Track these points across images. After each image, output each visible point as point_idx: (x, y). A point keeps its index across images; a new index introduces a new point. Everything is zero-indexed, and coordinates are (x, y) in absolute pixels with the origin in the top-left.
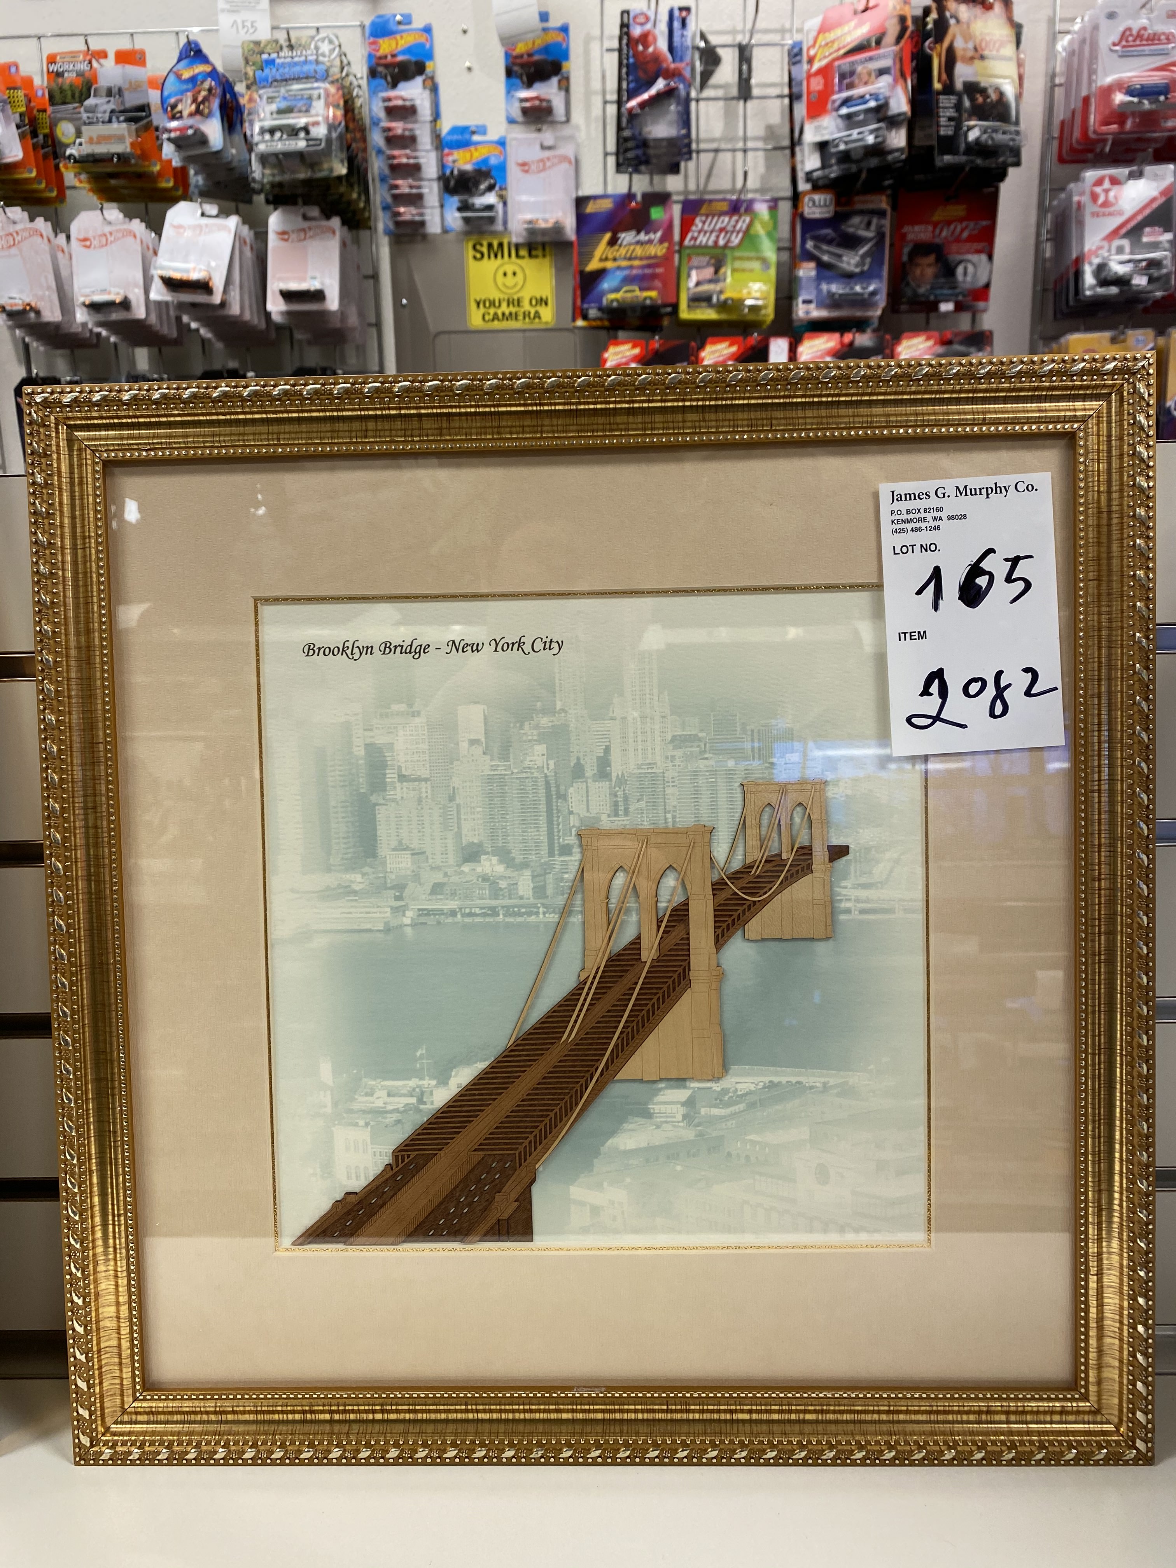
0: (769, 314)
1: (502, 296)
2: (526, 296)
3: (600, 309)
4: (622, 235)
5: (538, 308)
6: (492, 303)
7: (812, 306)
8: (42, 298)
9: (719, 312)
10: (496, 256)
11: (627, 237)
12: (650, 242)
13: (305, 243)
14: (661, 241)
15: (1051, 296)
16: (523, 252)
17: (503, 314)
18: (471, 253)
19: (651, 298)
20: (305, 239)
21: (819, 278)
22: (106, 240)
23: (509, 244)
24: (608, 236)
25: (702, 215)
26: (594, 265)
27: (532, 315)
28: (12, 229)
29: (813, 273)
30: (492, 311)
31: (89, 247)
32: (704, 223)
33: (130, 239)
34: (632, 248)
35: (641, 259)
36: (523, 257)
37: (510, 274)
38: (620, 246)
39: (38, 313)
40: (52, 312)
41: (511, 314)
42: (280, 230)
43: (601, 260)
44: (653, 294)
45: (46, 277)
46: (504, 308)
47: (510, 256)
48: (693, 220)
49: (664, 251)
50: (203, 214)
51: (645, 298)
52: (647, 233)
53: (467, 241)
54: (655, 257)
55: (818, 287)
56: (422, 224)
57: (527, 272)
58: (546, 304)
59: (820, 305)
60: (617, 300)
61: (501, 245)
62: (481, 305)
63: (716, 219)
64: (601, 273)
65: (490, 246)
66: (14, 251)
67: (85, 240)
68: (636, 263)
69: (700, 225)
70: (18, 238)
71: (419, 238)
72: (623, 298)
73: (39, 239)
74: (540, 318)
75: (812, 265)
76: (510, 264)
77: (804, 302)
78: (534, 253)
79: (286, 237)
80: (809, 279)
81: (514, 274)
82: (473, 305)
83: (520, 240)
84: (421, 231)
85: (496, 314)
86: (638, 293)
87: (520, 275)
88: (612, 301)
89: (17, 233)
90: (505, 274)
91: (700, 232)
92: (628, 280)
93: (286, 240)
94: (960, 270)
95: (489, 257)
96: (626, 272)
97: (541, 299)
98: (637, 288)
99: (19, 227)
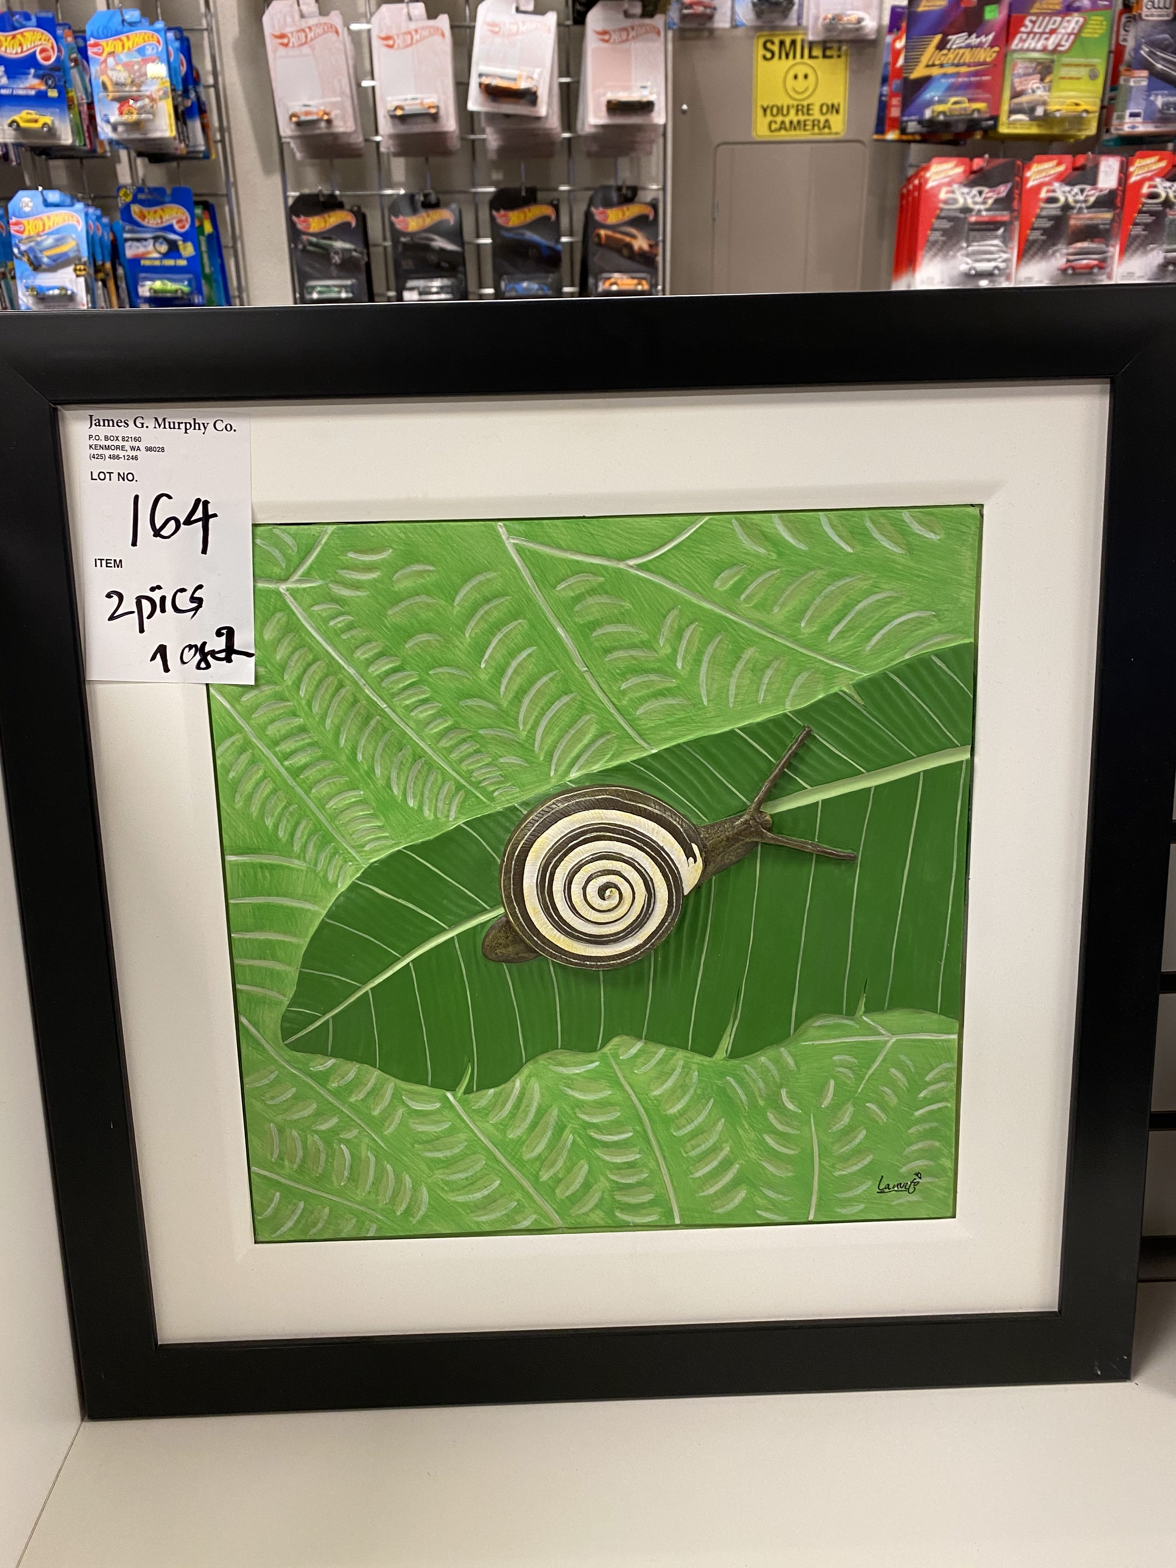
1: (791, 102)
2: (816, 101)
3: (920, 122)
4: (952, 38)
5: (829, 116)
6: (780, 110)
7: (1139, 119)
8: (334, 105)
9: (1039, 126)
10: (787, 56)
11: (957, 40)
12: (980, 45)
13: (626, 45)
14: (992, 46)
16: (817, 52)
17: (791, 122)
18: (761, 52)
19: (979, 111)
20: (627, 40)
21: (1150, 89)
22: (411, 39)
23: (803, 41)
24: (938, 37)
25: (1033, 14)
26: (918, 73)
27: (821, 125)
28: (304, 24)
29: (1145, 83)
30: (779, 119)
31: (391, 47)
32: (1034, 22)
33: (438, 38)
34: (961, 51)
35: (969, 65)
36: (816, 57)
37: (801, 77)
38: (949, 50)
39: (329, 122)
40: (345, 122)
41: (799, 122)
42: (600, 28)
43: (927, 66)
44: (981, 106)
45: (340, 81)
46: (793, 116)
47: (802, 56)
48: (1023, 19)
49: (994, 55)
50: (518, 10)
51: (974, 111)
52: (977, 37)
53: (758, 37)
54: (984, 63)
55: (1147, 99)
56: (710, 17)
57: (819, 73)
58: (837, 112)
59: (1149, 118)
60: (944, 113)
61: (793, 43)
62: (768, 112)
63: (1047, 18)
64: (925, 81)
65: (782, 43)
66: (306, 49)
67: (388, 38)
68: (963, 69)
69: (1030, 25)
70: (311, 35)
71: (706, 34)
72: (950, 110)
73: (334, 36)
74: (829, 128)
75: (1145, 73)
76: (801, 65)
77: (1132, 115)
78: (828, 53)
79: (606, 37)
80: (1139, 88)
81: (806, 77)
82: (760, 112)
83: (817, 39)
84: (708, 25)
85: (783, 122)
86: (966, 105)
87: (811, 77)
88: (940, 113)
89: (310, 28)
90: (796, 77)
91: (1029, 33)
92: (954, 89)
93: (607, 41)
95: (780, 57)
96: (952, 80)
97: (833, 106)
98: (965, 99)
99: (312, 22)
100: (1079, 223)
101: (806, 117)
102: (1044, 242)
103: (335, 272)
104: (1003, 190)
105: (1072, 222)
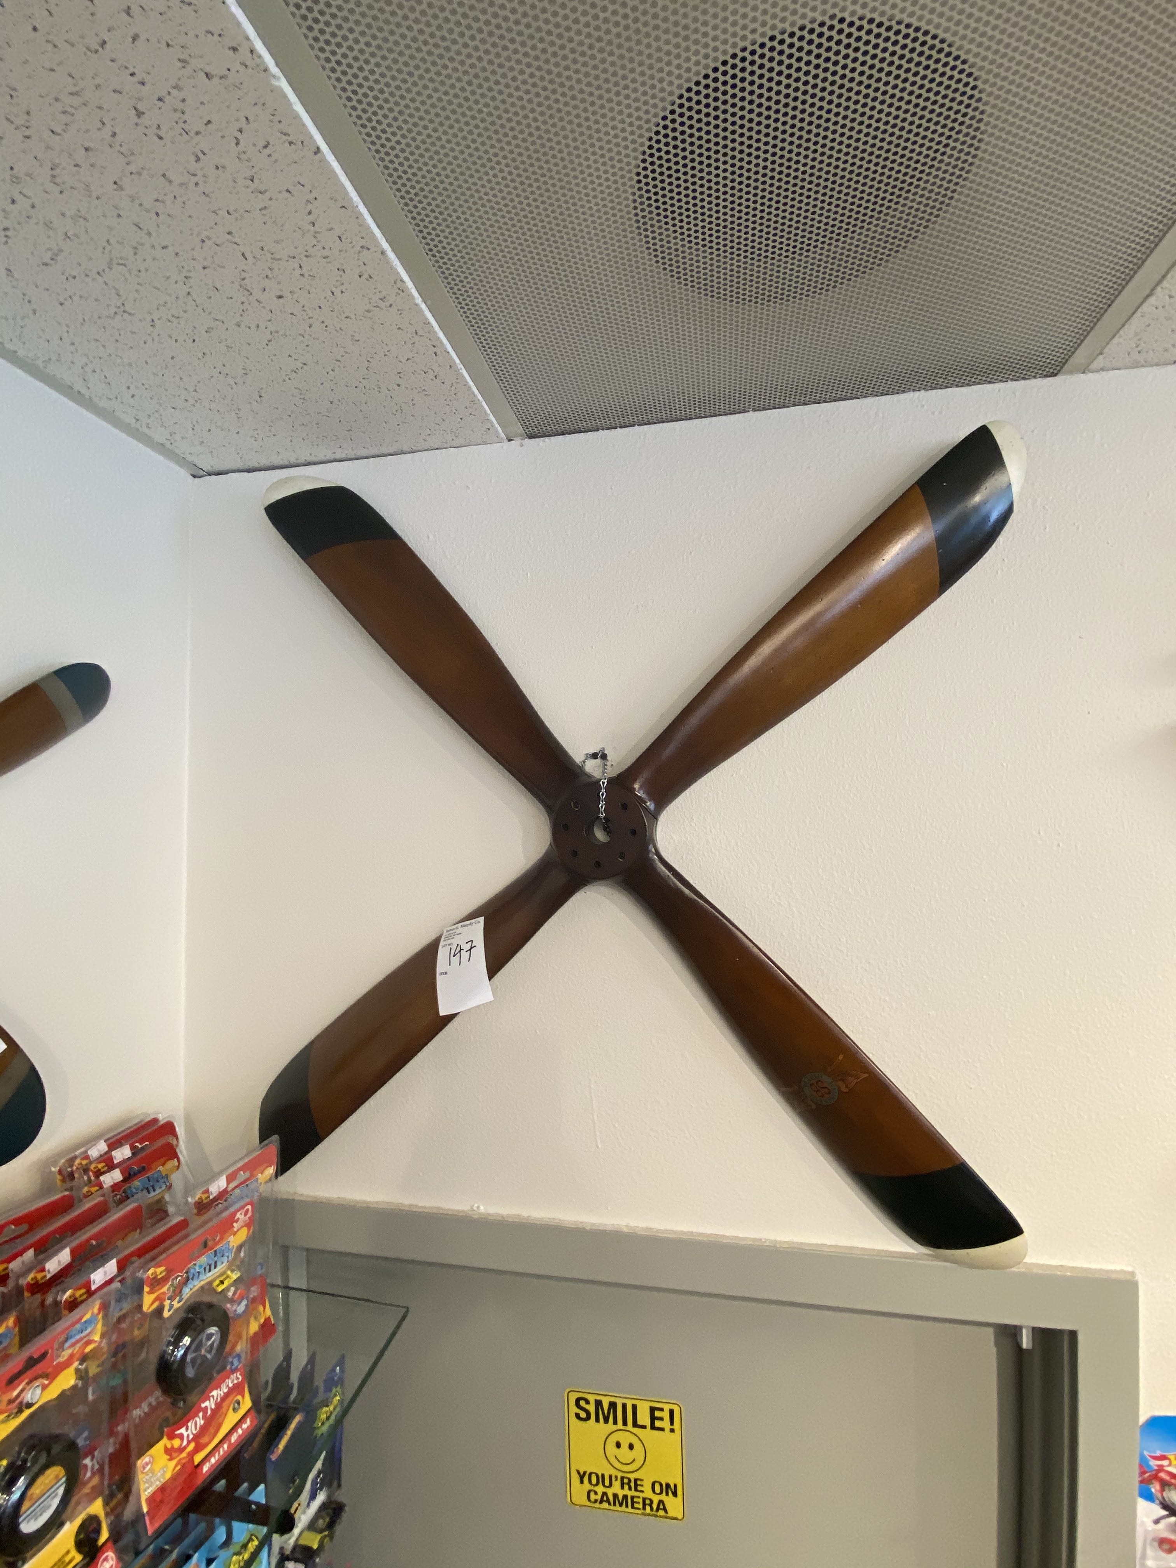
101: (633, 1493)
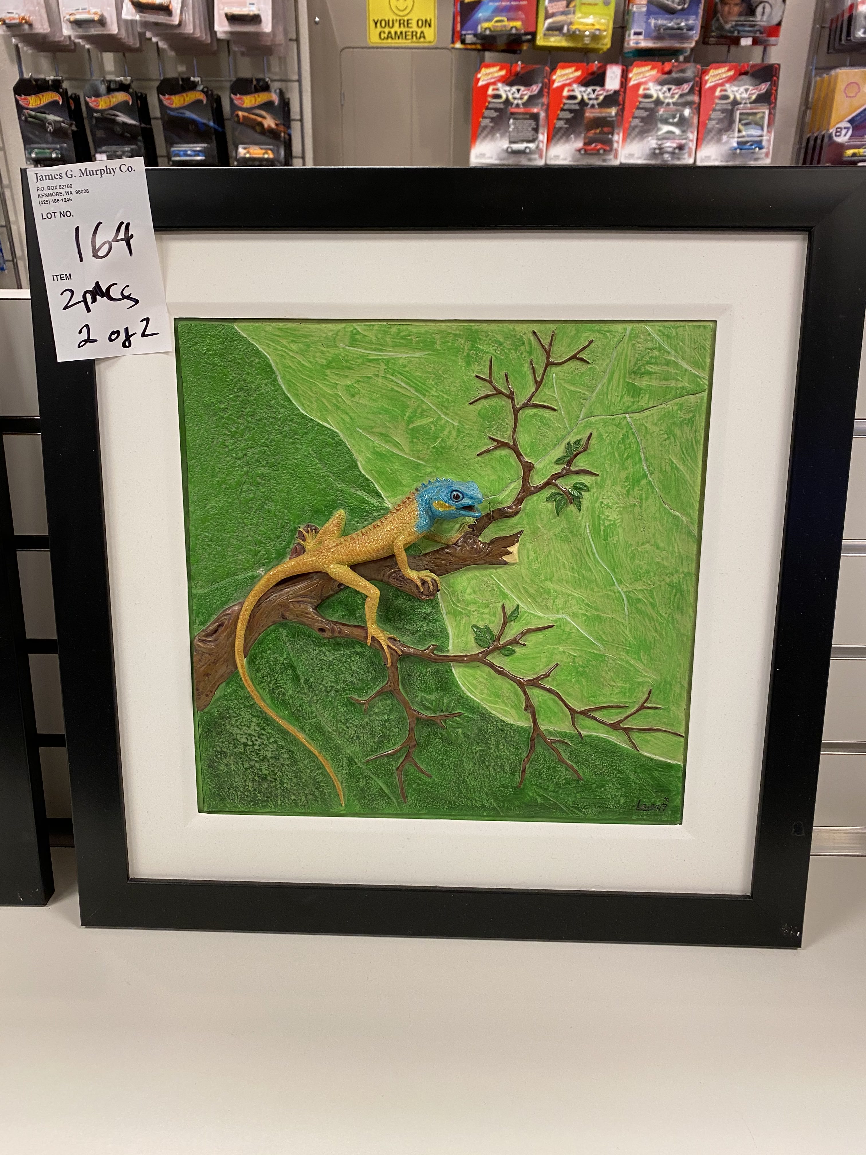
0: (606, 43)
1: (395, 18)
2: (414, 18)
3: (475, 35)
5: (423, 29)
6: (387, 23)
7: (641, 37)
8: (33, 13)
9: (566, 40)
15: (826, 33)
17: (396, 33)
19: (516, 28)
21: (648, 14)
27: (418, 35)
29: (645, 9)
30: (387, 30)
39: (31, 25)
40: (42, 25)
41: (401, 33)
44: (518, 24)
46: (396, 28)
51: (512, 28)
55: (647, 22)
58: (430, 26)
59: (648, 37)
60: (489, 29)
62: (378, 24)
64: (477, 4)
72: (494, 26)
74: (424, 37)
77: (636, 34)
80: (641, 13)
82: (372, 24)
85: (390, 33)
86: (506, 23)
88: (486, 29)
92: (498, 11)
94: (759, 10)
97: (426, 21)
98: (505, 19)
100: (591, 115)
101: (407, 29)
102: (567, 129)
103: (50, 139)
104: (535, 89)
105: (587, 115)
